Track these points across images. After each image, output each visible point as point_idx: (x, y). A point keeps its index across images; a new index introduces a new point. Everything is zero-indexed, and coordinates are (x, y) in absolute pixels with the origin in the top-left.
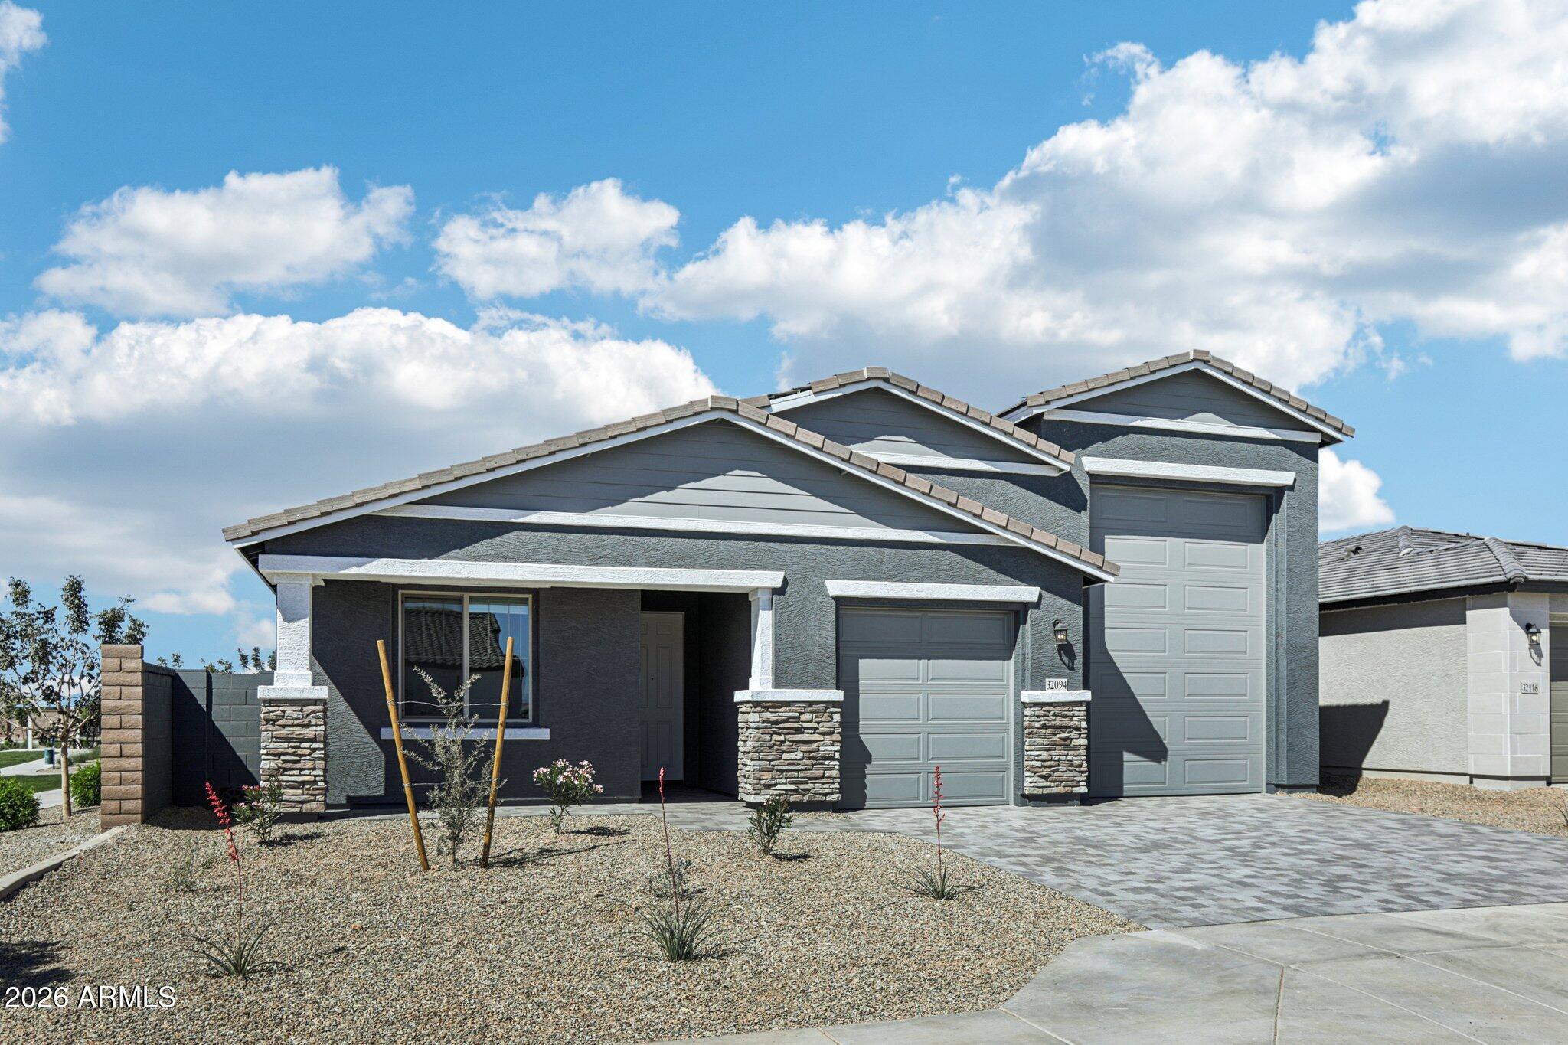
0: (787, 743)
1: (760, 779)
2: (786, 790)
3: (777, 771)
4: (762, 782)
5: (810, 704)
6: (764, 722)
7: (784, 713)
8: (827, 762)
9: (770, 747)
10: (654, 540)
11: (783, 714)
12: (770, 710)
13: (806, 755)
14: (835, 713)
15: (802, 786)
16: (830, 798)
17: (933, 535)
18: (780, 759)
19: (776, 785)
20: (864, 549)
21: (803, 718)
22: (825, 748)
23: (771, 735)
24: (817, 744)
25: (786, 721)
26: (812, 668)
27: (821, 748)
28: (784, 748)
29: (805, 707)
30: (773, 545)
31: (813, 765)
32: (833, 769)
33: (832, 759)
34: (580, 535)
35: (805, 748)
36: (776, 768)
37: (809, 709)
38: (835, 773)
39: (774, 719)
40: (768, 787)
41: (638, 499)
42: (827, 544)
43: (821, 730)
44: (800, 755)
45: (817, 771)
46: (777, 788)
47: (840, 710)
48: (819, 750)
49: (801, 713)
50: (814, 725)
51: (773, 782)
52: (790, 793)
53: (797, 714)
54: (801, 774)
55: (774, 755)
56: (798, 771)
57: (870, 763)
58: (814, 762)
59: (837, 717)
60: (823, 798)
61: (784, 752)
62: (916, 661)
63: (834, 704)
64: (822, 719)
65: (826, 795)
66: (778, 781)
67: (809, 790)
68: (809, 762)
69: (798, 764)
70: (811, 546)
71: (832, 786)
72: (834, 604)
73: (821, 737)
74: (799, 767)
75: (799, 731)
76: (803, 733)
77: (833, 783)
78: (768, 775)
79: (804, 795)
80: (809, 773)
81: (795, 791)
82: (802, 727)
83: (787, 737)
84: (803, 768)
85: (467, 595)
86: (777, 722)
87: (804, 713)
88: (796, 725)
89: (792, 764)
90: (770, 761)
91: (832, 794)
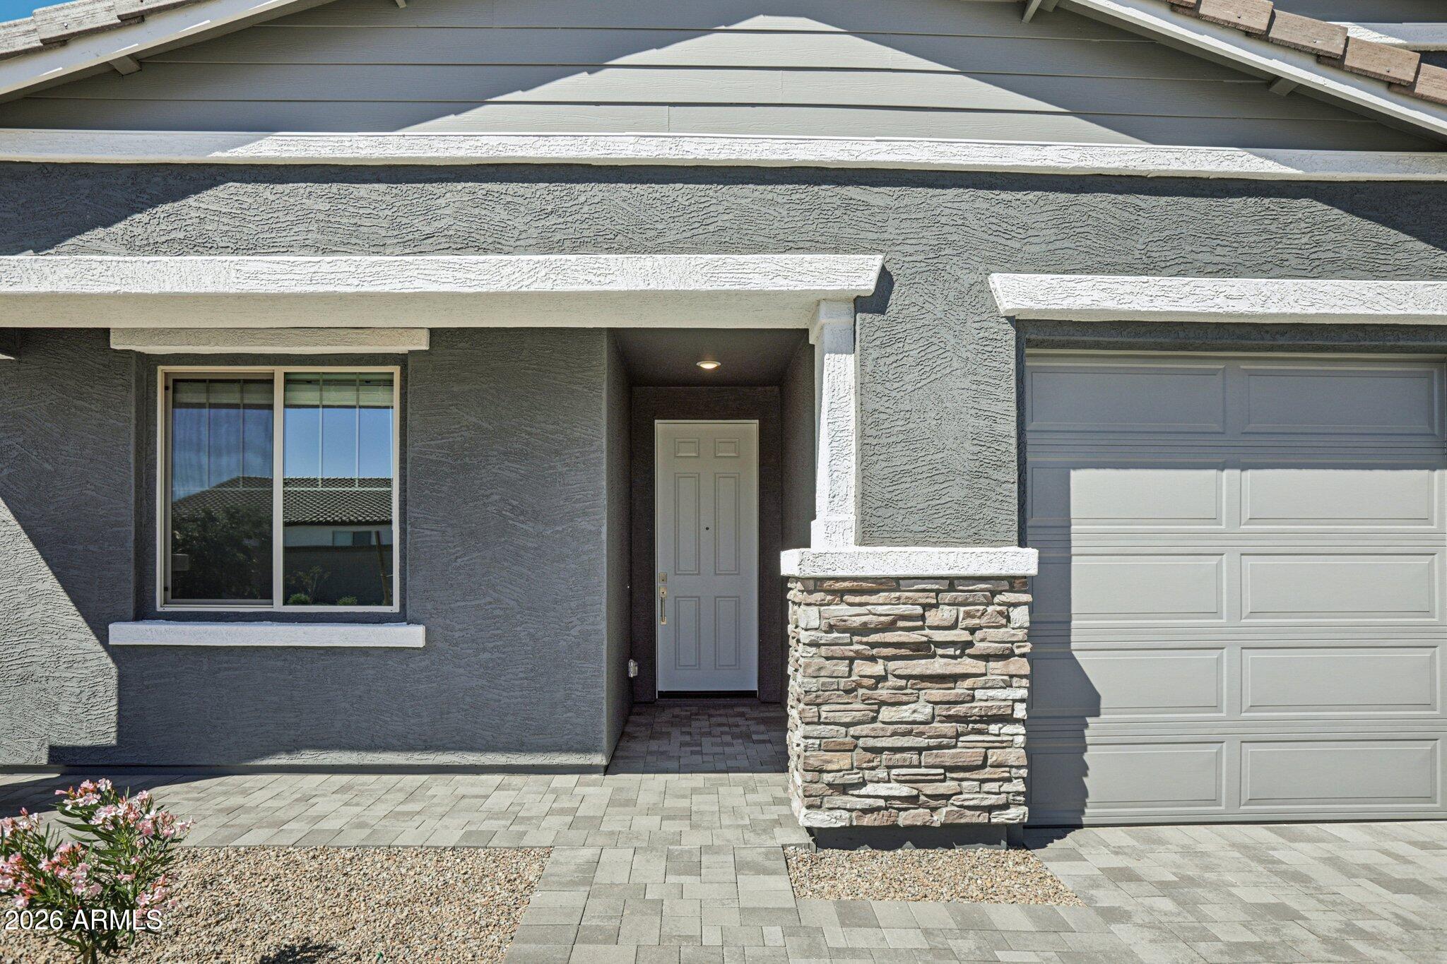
0: (892, 681)
1: (821, 771)
2: (886, 798)
3: (866, 749)
4: (827, 778)
5: (952, 583)
6: (831, 628)
7: (882, 607)
8: (994, 728)
9: (847, 692)
11: (880, 609)
12: (848, 598)
13: (941, 710)
14: (1016, 605)
15: (929, 789)
16: (999, 818)
17: (1268, 157)
18: (874, 720)
19: (863, 783)
20: (1085, 198)
21: (933, 617)
22: (991, 693)
23: (852, 660)
24: (969, 683)
25: (890, 626)
26: (957, 493)
27: (979, 694)
28: (883, 693)
29: (938, 592)
30: (852, 192)
31: (958, 735)
32: (1007, 745)
33: (1007, 719)
35: (937, 693)
36: (861, 742)
37: (948, 597)
38: (1016, 755)
39: (858, 621)
40: (844, 789)
41: (511, 98)
42: (991, 187)
43: (980, 647)
44: (925, 711)
45: (967, 751)
46: (863, 791)
47: (1027, 598)
48: (973, 699)
49: (927, 607)
50: (960, 635)
51: (854, 778)
52: (897, 804)
53: (919, 610)
54: (926, 758)
55: (858, 709)
56: (920, 750)
57: (1097, 716)
58: (961, 727)
59: (1021, 616)
60: (983, 818)
61: (883, 703)
63: (1014, 582)
64: (983, 621)
65: (990, 809)
66: (868, 774)
67: (948, 797)
68: (948, 728)
69: (920, 734)
70: (951, 193)
71: (1007, 787)
72: (1012, 334)
73: (979, 666)
74: (922, 742)
75: (923, 650)
76: (934, 656)
77: (1009, 780)
78: (843, 761)
79: (934, 809)
80: (947, 757)
81: (913, 800)
82: (930, 642)
83: (892, 665)
84: (933, 742)
86: (864, 630)
87: (936, 606)
88: (915, 637)
89: (909, 733)
90: (847, 725)
91: (1006, 806)
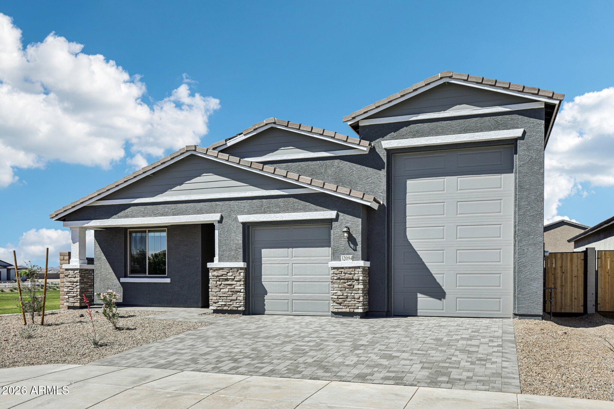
0: (222, 285)
1: (212, 300)
2: (222, 305)
3: (219, 296)
4: (213, 301)
5: (231, 268)
6: (213, 276)
7: (221, 272)
8: (238, 293)
9: (216, 287)
10: (175, 205)
11: (220, 273)
12: (216, 271)
13: (230, 290)
14: (241, 272)
15: (228, 303)
16: (239, 309)
18: (220, 291)
19: (218, 302)
20: (254, 201)
21: (229, 274)
22: (237, 287)
23: (216, 281)
24: (234, 285)
25: (222, 276)
26: (233, 253)
27: (236, 287)
28: (221, 287)
29: (229, 270)
30: (217, 203)
31: (232, 294)
32: (240, 296)
33: (240, 292)
34: (151, 206)
35: (229, 287)
36: (218, 295)
37: (230, 271)
38: (241, 298)
39: (216, 275)
40: (215, 303)
41: (170, 190)
42: (239, 200)
43: (236, 279)
44: (227, 290)
45: (234, 297)
46: (218, 303)
47: (243, 271)
48: (235, 288)
49: (228, 273)
50: (233, 277)
51: (216, 301)
52: (223, 306)
53: (226, 273)
54: (228, 298)
55: (217, 290)
56: (227, 297)
57: (266, 295)
58: (233, 293)
59: (242, 274)
60: (236, 309)
61: (221, 289)
62: (287, 249)
63: (241, 268)
64: (236, 275)
65: (238, 307)
66: (219, 301)
67: (231, 305)
68: (231, 293)
69: (226, 294)
70: (232, 201)
71: (240, 304)
72: (242, 225)
73: (236, 283)
74: (227, 295)
75: (227, 280)
76: (229, 281)
77: (241, 302)
78: (215, 298)
79: (229, 307)
80: (231, 298)
81: (225, 305)
82: (228, 279)
83: (222, 282)
84: (228, 295)
85: (147, 230)
86: (218, 276)
87: (229, 272)
88: (225, 277)
89: (224, 294)
90: (216, 292)
91: (240, 307)
